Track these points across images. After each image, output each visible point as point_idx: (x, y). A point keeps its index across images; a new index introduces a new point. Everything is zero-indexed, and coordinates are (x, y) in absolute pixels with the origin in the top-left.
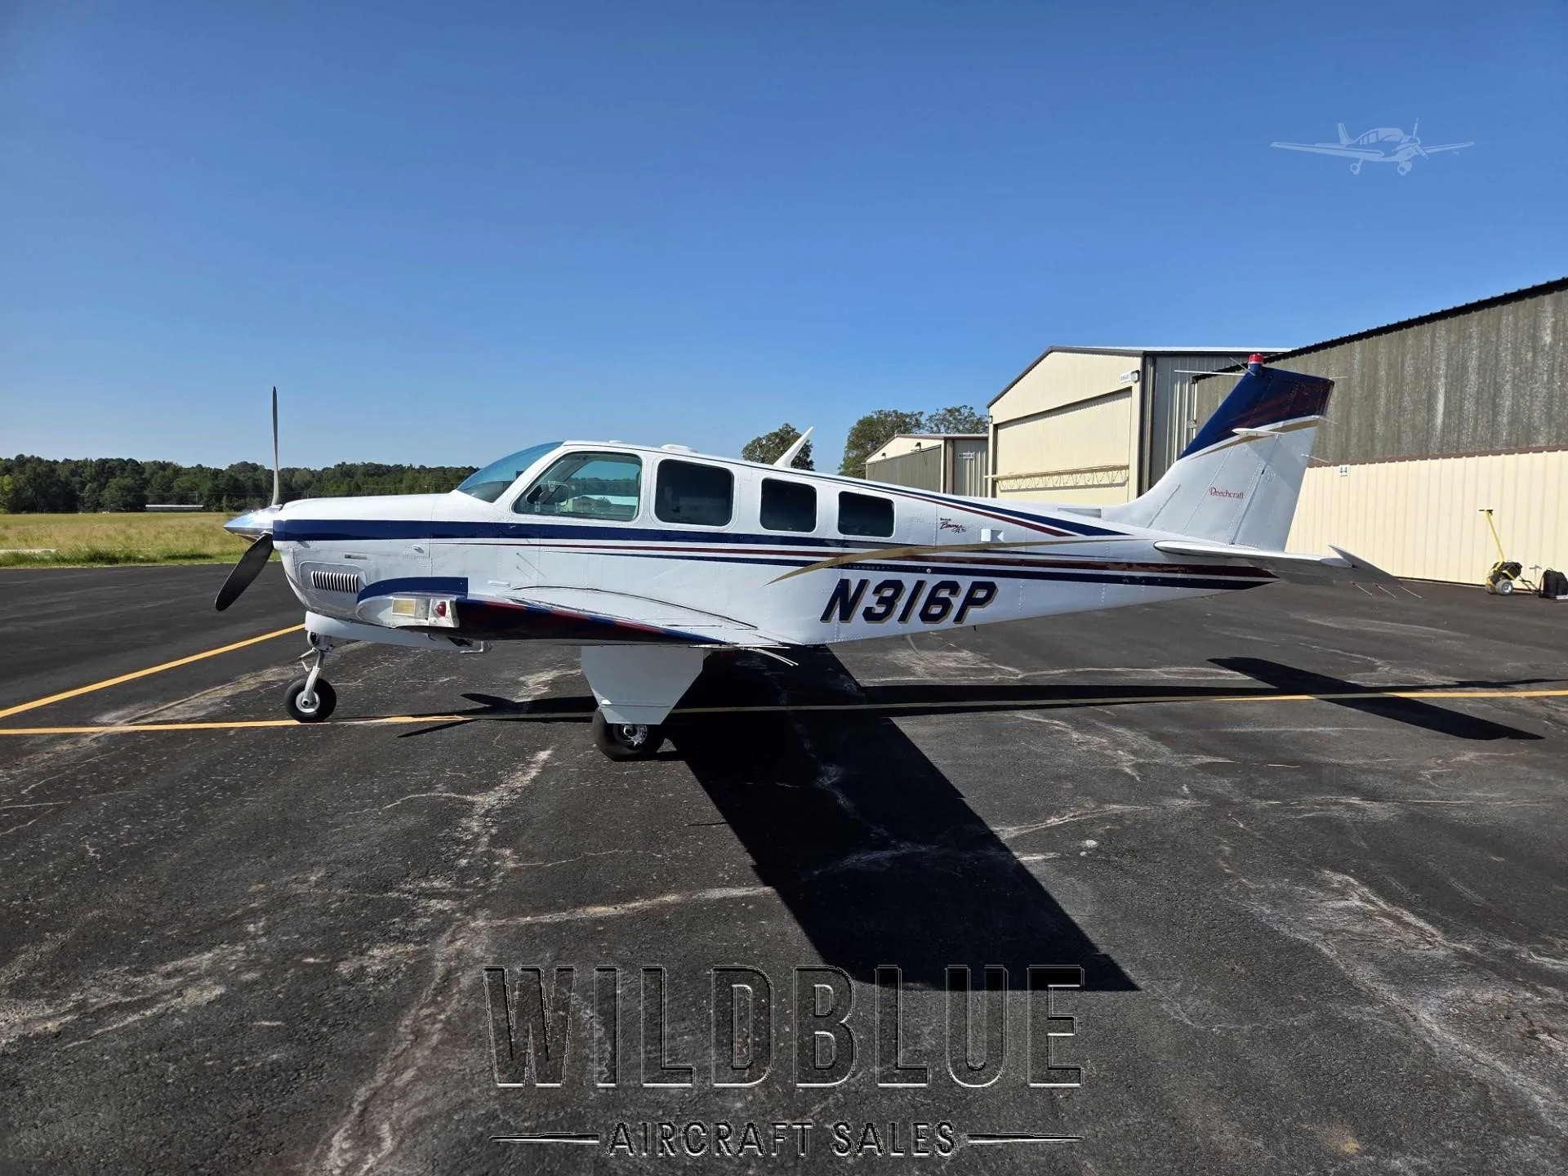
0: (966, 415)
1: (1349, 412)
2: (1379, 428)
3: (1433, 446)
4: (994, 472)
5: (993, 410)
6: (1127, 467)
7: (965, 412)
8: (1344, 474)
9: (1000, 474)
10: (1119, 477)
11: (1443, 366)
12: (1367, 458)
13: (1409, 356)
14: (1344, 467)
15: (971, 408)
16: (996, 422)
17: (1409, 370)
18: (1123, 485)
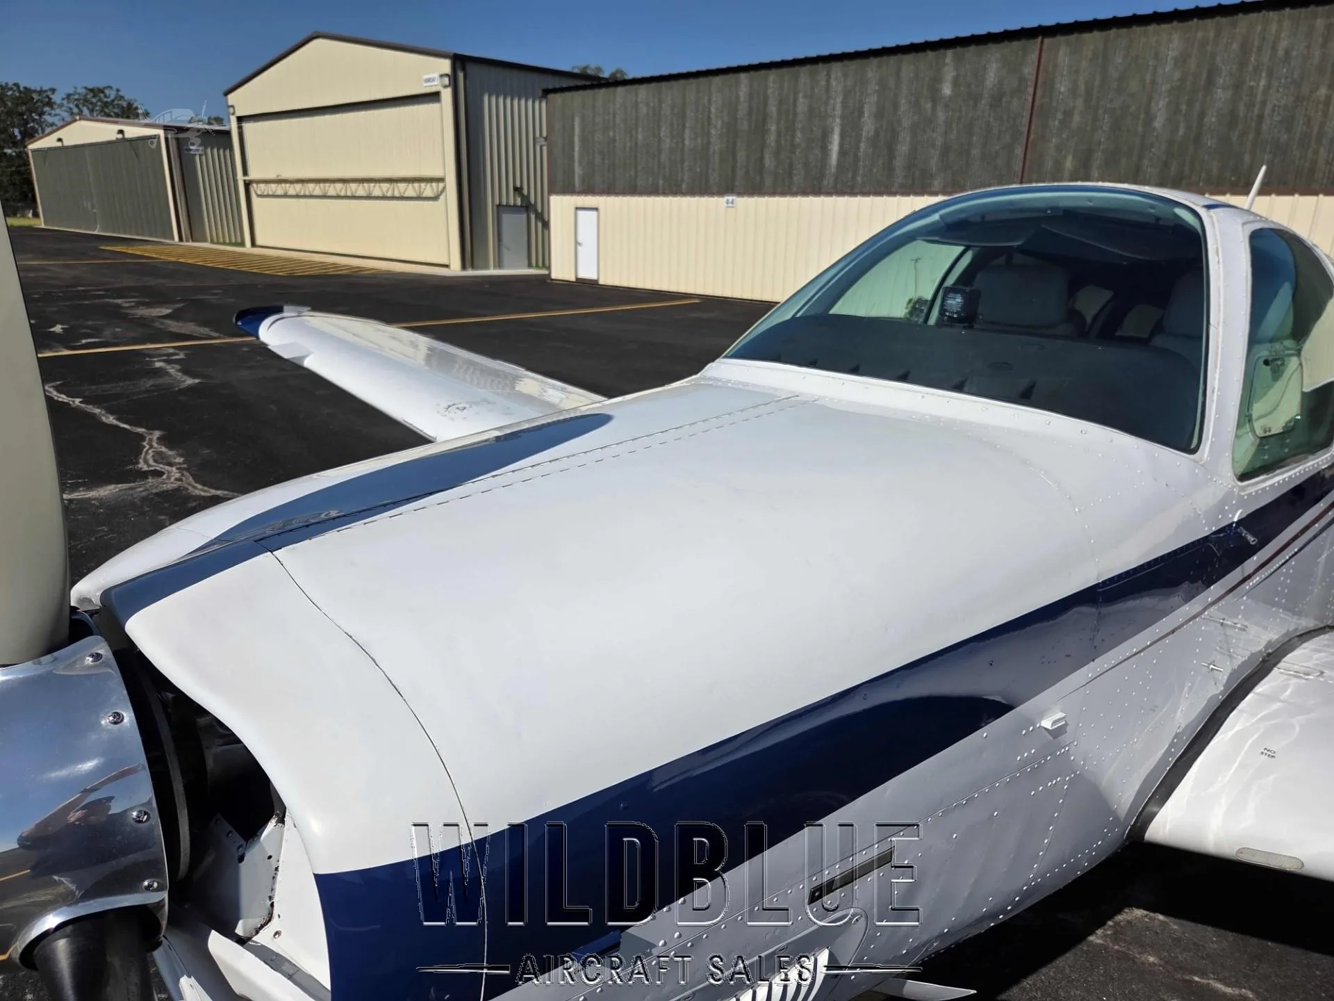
0: (112, 97)
1: (735, 144)
2: (769, 161)
3: (828, 182)
4: (245, 173)
5: (232, 98)
6: (441, 180)
7: (112, 94)
8: (731, 205)
9: (253, 175)
10: (428, 190)
11: (838, 106)
12: (755, 189)
13: (801, 95)
14: (730, 198)
15: (118, 90)
16: (240, 113)
17: (802, 105)
18: (436, 198)
